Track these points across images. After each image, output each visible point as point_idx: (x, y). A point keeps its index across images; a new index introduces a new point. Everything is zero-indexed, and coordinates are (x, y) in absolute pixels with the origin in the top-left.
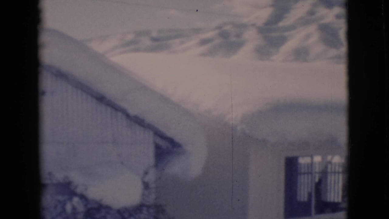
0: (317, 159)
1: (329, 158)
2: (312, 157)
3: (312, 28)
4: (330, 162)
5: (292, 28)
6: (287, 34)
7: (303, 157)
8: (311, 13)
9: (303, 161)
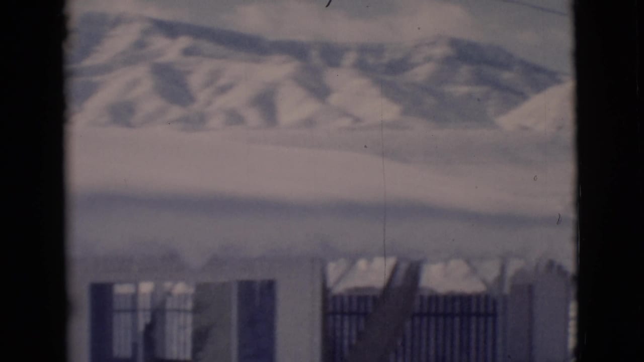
0: (146, 287)
1: (168, 285)
2: (136, 284)
3: (141, 71)
4: (169, 294)
5: (106, 69)
6: (97, 79)
7: (121, 282)
8: (140, 45)
9: (122, 289)
